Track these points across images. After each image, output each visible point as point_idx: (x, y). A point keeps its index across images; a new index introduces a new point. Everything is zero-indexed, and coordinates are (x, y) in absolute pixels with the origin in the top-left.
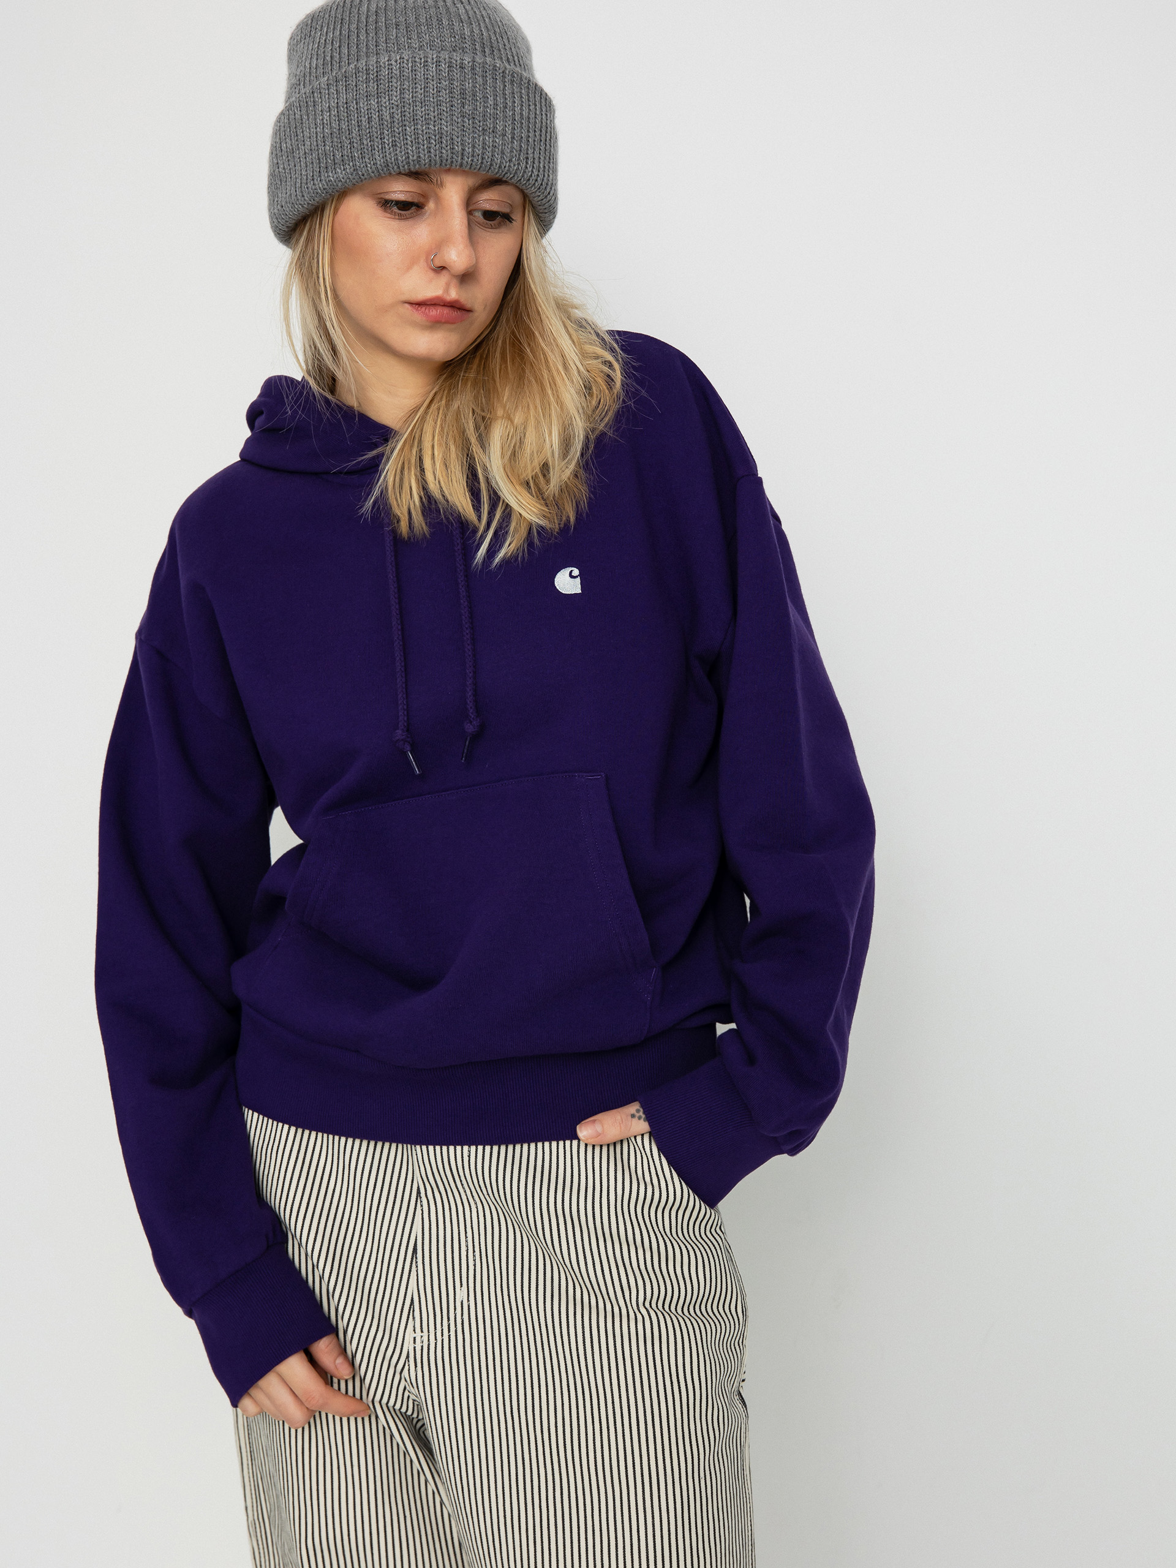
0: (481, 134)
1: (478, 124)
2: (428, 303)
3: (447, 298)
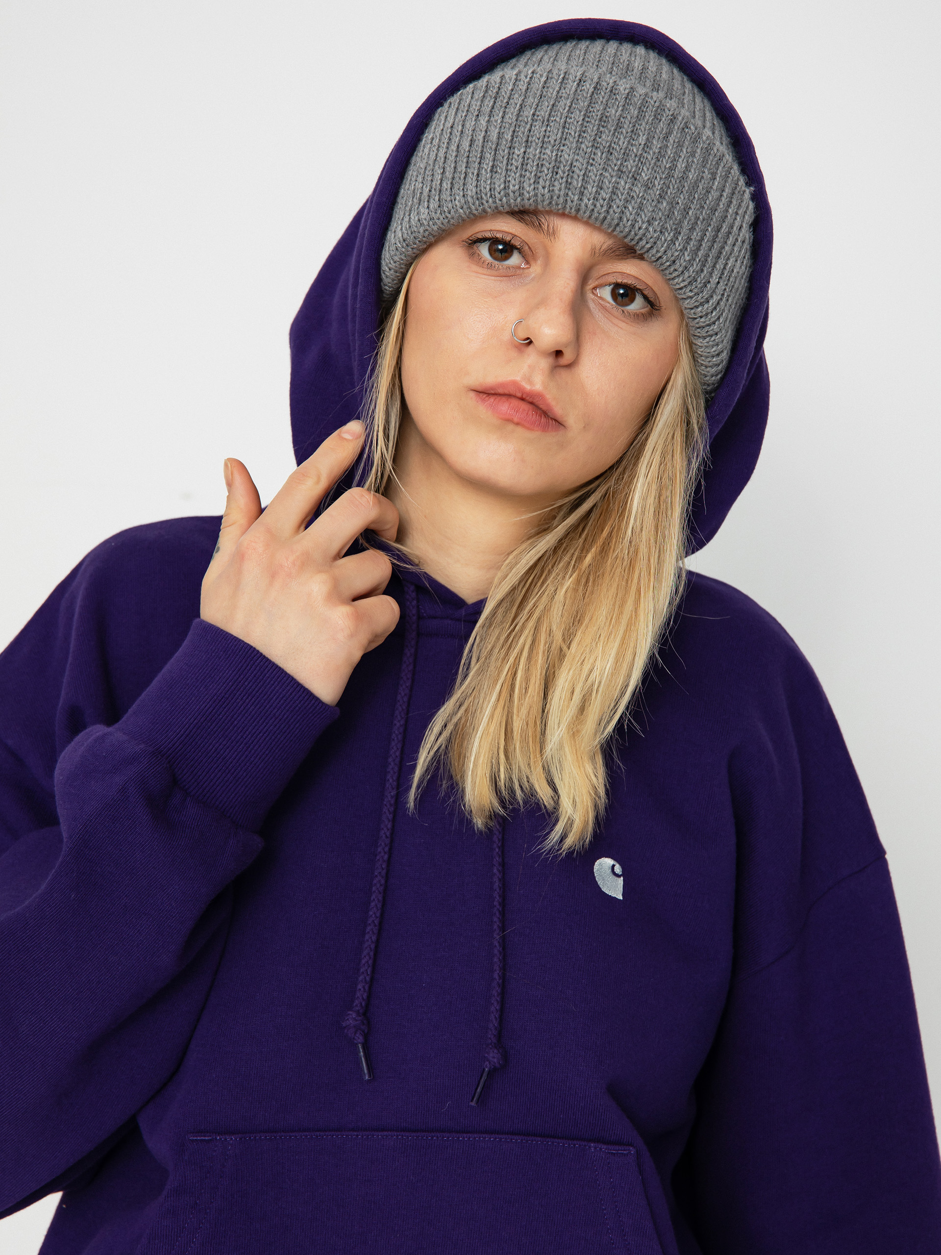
0: (614, 174)
1: (615, 161)
2: (500, 391)
3: (528, 387)
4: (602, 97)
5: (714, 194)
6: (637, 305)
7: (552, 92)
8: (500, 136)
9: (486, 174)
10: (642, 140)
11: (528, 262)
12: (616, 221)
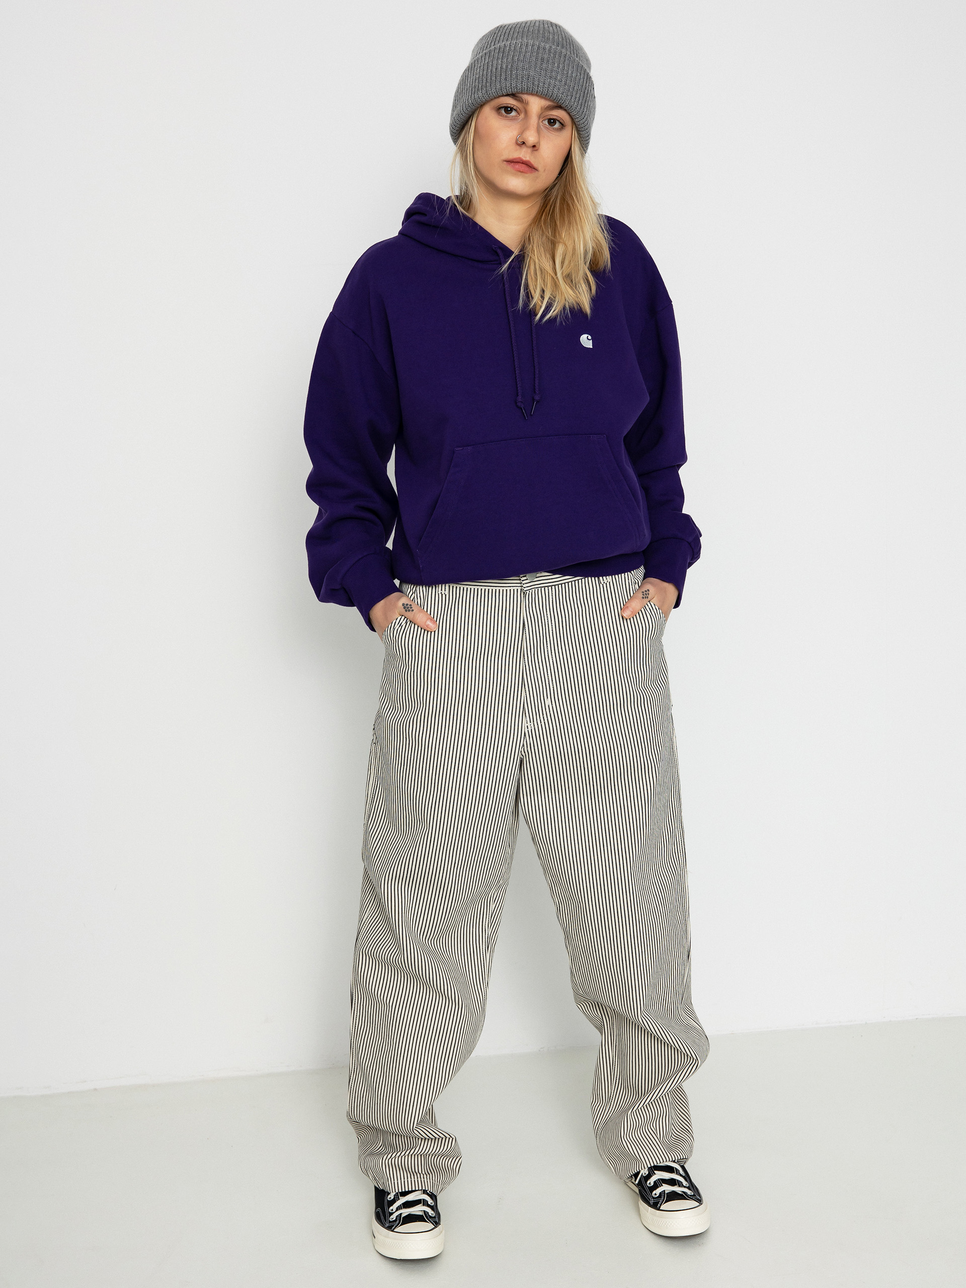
2: (515, 161)
3: (524, 159)
4: (541, 51)
5: (582, 80)
6: (557, 125)
7: (523, 50)
8: (507, 67)
9: (503, 81)
10: (556, 65)
11: (519, 114)
12: (551, 95)
